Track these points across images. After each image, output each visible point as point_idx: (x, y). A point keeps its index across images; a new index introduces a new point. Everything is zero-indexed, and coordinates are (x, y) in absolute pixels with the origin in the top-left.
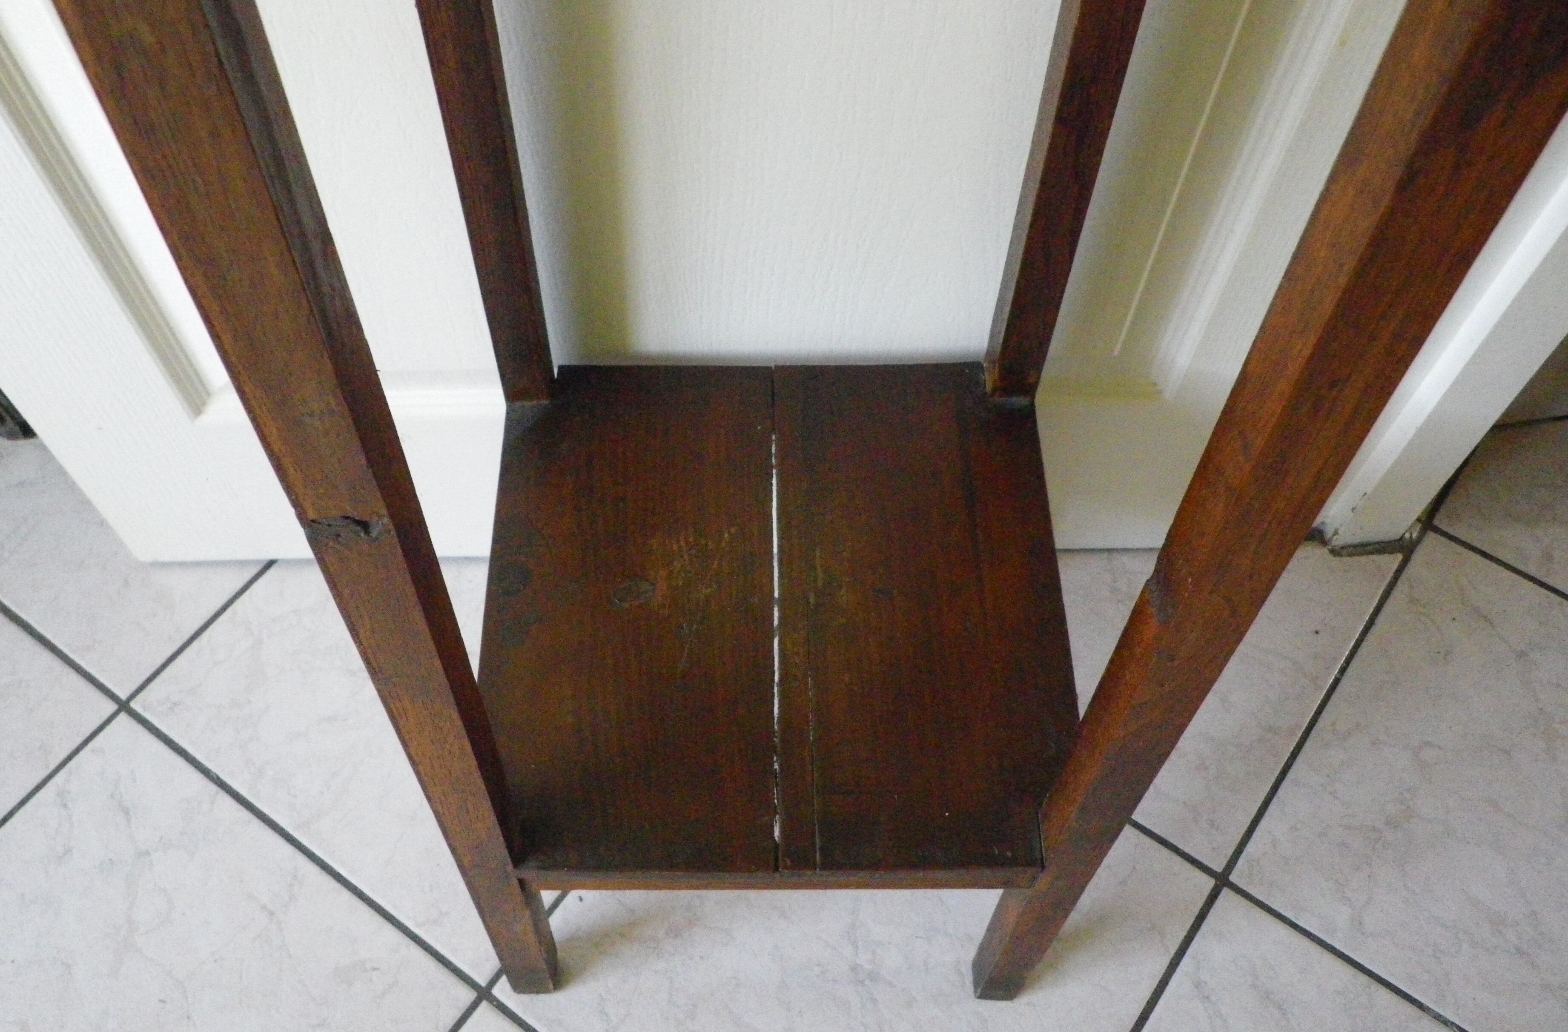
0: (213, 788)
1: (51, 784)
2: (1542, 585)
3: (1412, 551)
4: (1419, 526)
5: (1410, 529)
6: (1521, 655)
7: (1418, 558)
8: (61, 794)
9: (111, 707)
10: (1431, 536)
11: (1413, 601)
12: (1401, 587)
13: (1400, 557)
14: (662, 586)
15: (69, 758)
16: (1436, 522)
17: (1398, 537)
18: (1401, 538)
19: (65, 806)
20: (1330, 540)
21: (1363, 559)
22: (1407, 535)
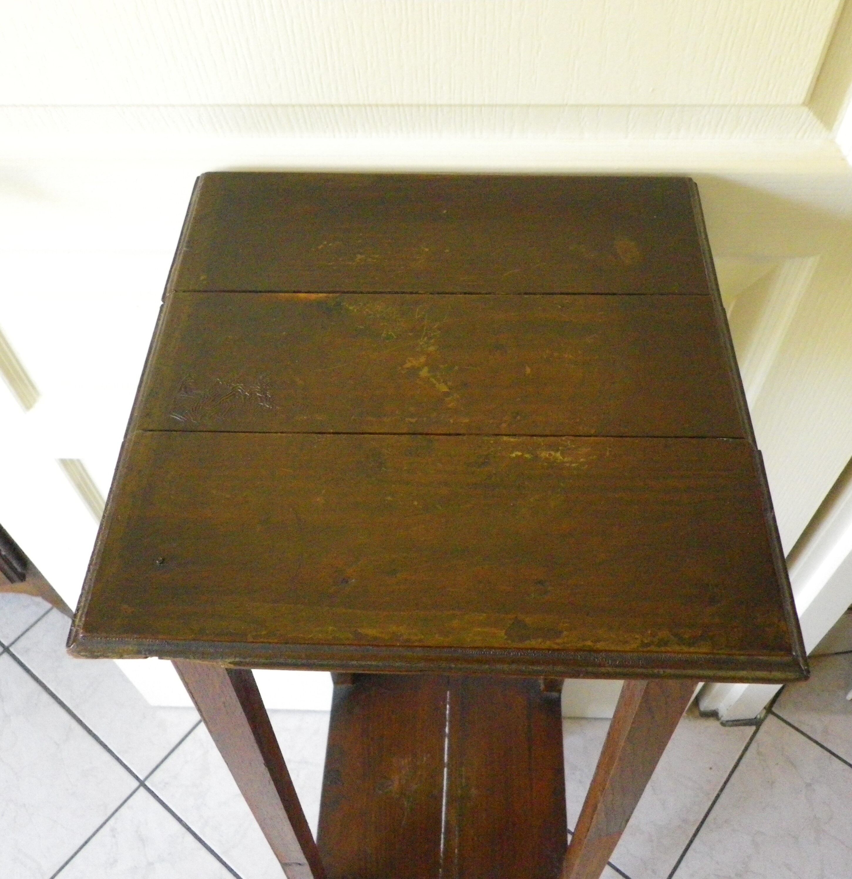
0: (184, 830)
1: (108, 824)
2: (822, 746)
3: (760, 725)
4: (765, 711)
5: (761, 713)
6: (809, 785)
7: (764, 728)
8: (113, 830)
9: (136, 784)
10: (771, 716)
11: (759, 753)
12: (753, 746)
13: (754, 728)
14: (396, 784)
15: (116, 811)
16: (774, 709)
17: (754, 718)
18: (755, 718)
19: (114, 836)
20: (721, 718)
21: (736, 728)
22: (758, 717)
